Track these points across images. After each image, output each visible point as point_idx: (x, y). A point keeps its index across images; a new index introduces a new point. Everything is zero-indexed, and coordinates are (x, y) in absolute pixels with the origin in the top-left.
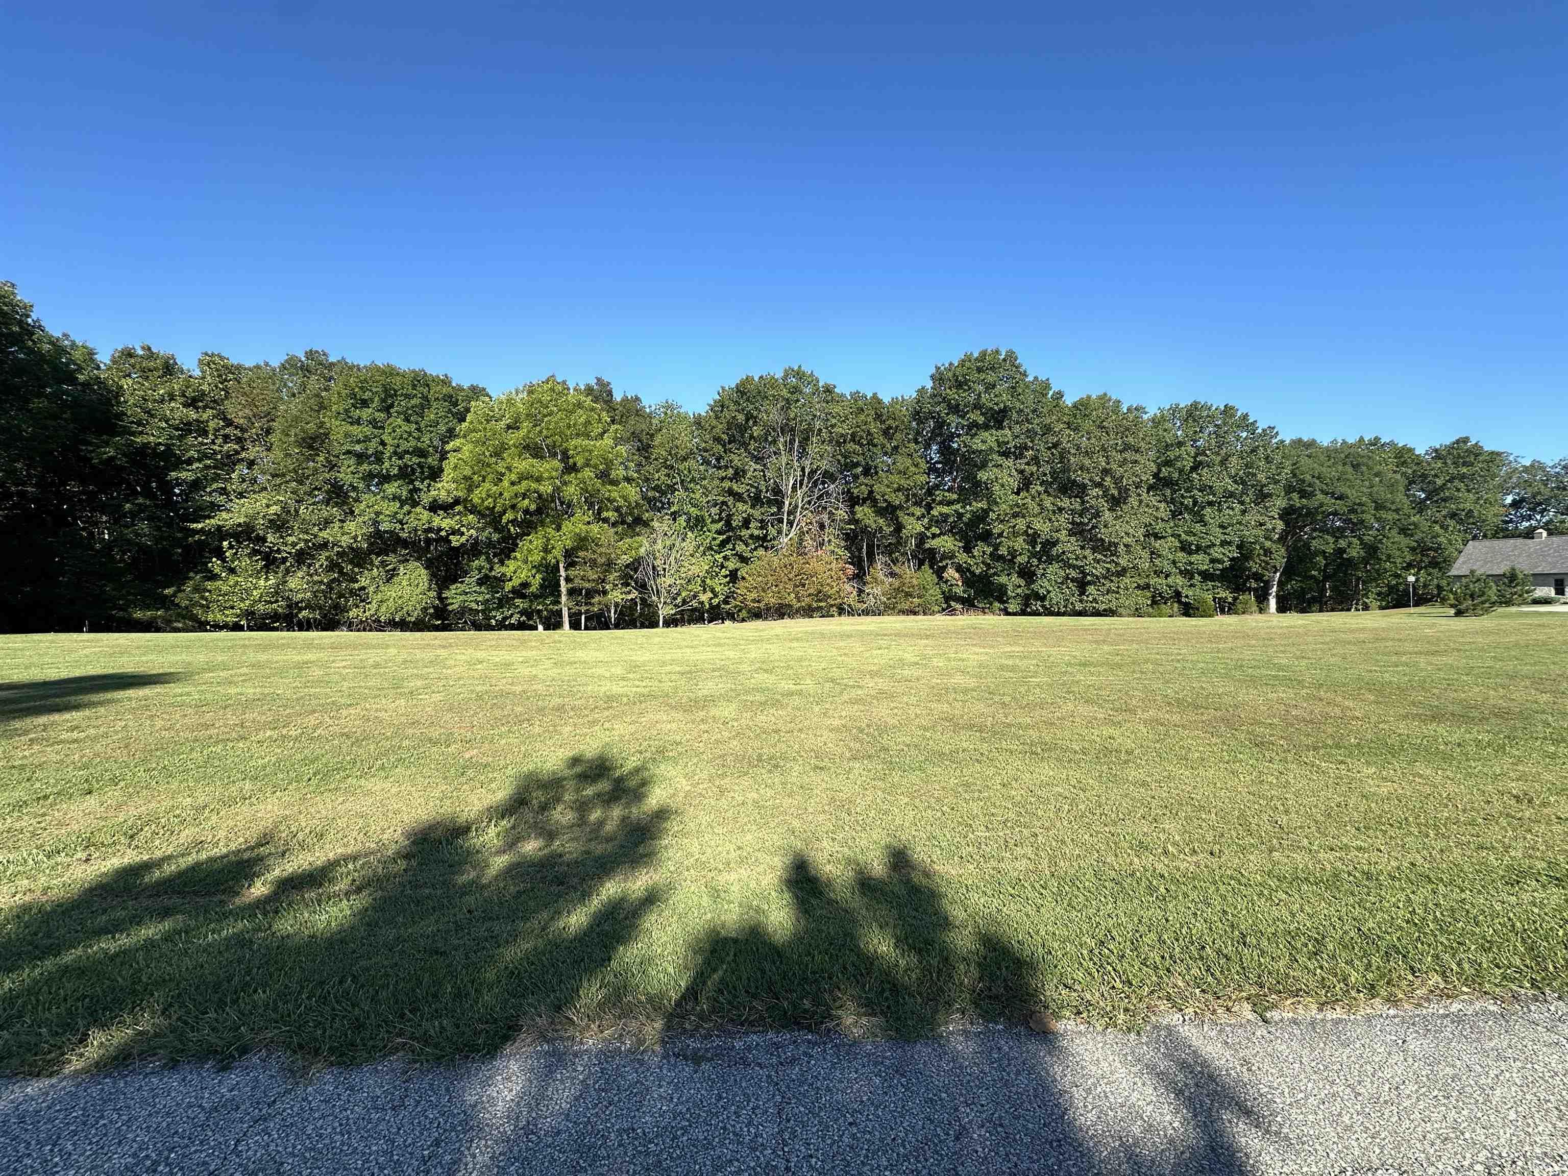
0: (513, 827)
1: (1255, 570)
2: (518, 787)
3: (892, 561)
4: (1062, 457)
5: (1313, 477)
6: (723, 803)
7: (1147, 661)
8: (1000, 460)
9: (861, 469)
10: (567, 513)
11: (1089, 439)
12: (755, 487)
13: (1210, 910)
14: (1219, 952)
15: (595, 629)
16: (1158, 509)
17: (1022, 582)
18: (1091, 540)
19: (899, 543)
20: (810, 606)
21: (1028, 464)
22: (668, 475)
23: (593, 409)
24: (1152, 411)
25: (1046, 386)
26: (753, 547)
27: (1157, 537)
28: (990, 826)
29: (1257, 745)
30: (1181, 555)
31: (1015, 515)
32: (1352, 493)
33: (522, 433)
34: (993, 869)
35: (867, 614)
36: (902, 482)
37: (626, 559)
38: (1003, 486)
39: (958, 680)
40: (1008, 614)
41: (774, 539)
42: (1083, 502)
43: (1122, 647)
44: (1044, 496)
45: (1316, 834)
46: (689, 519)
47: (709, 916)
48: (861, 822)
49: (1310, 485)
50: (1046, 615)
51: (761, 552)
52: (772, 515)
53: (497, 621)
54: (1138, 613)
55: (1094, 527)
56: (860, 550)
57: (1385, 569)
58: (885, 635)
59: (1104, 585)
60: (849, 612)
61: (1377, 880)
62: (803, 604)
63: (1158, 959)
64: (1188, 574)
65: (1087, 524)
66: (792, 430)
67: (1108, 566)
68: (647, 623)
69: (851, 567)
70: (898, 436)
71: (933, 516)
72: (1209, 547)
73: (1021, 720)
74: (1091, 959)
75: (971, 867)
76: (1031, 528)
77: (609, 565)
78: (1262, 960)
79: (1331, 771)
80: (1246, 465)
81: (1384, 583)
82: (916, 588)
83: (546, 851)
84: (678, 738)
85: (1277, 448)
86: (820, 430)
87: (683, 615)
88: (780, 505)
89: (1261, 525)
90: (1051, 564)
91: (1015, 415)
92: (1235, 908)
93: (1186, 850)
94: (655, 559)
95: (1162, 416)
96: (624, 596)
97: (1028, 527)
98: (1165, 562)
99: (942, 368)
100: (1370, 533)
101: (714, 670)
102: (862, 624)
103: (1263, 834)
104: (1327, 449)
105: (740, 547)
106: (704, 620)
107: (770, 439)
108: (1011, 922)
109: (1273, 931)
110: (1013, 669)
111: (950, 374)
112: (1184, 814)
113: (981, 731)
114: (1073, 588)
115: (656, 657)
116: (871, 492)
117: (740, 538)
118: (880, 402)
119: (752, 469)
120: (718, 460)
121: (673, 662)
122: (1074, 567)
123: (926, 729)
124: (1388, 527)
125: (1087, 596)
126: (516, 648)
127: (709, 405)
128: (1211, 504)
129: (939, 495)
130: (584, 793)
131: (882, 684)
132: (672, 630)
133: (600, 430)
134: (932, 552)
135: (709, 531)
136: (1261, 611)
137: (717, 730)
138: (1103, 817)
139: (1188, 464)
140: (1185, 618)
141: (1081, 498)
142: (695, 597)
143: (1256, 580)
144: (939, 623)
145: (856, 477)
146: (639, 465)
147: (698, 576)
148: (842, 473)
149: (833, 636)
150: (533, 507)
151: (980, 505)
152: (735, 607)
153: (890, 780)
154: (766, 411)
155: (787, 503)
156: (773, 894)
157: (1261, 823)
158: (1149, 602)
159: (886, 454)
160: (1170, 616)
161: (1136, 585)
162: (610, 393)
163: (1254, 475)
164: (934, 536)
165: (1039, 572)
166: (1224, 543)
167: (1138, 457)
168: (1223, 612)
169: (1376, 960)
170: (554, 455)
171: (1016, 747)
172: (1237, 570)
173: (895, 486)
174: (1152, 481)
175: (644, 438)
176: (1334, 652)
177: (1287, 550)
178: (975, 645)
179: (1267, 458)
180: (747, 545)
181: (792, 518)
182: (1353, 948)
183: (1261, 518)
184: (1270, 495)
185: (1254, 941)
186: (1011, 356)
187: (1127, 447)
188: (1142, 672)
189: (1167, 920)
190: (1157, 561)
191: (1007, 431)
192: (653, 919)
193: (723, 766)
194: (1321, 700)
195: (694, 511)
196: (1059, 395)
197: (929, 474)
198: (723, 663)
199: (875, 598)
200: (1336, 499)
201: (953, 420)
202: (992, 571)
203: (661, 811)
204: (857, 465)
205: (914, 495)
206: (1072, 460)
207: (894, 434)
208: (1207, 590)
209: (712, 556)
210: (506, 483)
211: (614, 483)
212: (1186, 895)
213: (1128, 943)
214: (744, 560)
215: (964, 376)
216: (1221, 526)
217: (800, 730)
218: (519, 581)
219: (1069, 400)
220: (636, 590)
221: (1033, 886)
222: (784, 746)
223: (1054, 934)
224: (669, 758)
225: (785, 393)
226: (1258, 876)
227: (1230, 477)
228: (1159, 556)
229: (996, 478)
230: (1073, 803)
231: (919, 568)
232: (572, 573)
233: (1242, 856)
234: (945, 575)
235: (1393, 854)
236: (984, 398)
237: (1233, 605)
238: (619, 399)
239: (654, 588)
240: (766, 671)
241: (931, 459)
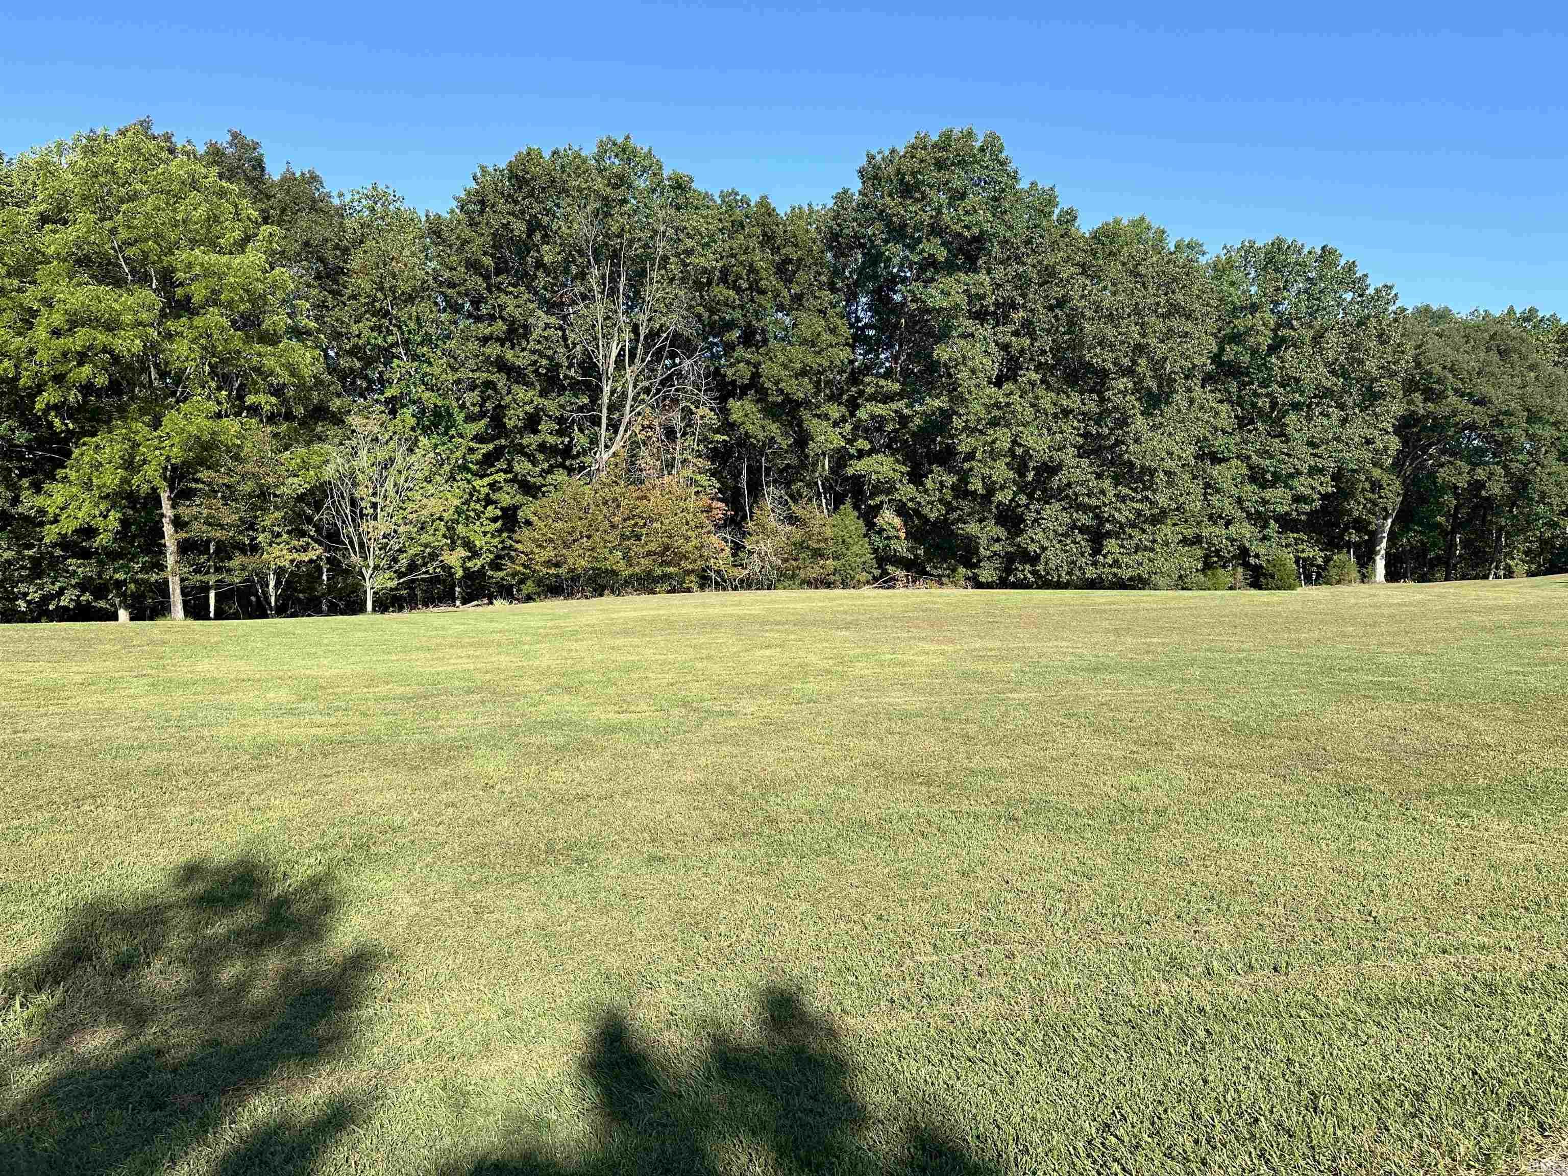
0: (62, 1006)
1: (1356, 514)
2: (70, 925)
3: (792, 497)
4: (1071, 323)
5: (1444, 368)
6: (481, 934)
7: (1192, 662)
8: (970, 325)
9: (737, 333)
10: (173, 394)
11: (1114, 294)
12: (548, 358)
13: (1269, 1060)
14: (1279, 1126)
15: (235, 617)
16: (1217, 413)
17: (1002, 532)
18: (1112, 463)
19: (803, 465)
20: (649, 573)
21: (1016, 334)
22: (377, 328)
23: (222, 193)
24: (1213, 252)
25: (1051, 202)
26: (546, 466)
27: (1216, 459)
28: (939, 944)
29: (1348, 793)
30: (1249, 488)
31: (994, 423)
32: (1497, 396)
33: (72, 233)
34: (943, 1017)
35: (749, 587)
36: (809, 359)
37: (295, 485)
38: (973, 371)
39: (897, 698)
40: (979, 585)
41: (584, 452)
42: (1102, 400)
43: (1155, 640)
44: (1041, 392)
45: (1424, 929)
46: (423, 412)
47: (448, 1141)
48: (727, 952)
49: (1439, 381)
50: (1039, 588)
51: (560, 476)
52: (581, 409)
53: (29, 603)
54: (1182, 583)
55: (1118, 443)
56: (736, 476)
57: (1537, 514)
58: (778, 623)
59: (1131, 537)
60: (717, 583)
61: (1502, 994)
62: (637, 570)
63: (1189, 1145)
64: (1259, 519)
65: (1107, 437)
66: (615, 255)
67: (1138, 506)
68: (342, 605)
69: (722, 505)
70: (801, 276)
71: (860, 420)
72: (1291, 476)
73: (993, 764)
74: (1089, 1156)
75: (907, 1016)
76: (1020, 445)
77: (263, 495)
78: (1339, 1133)
79: (1449, 829)
80: (1350, 346)
81: (1534, 535)
82: (831, 543)
83: (129, 1047)
84: (398, 818)
85: (1396, 320)
86: (665, 259)
87: (412, 589)
88: (595, 392)
89: (1368, 442)
90: (1047, 503)
91: (996, 250)
92: (1306, 1053)
93: (1240, 966)
94: (355, 485)
95: (1229, 260)
96: (295, 555)
97: (1014, 442)
98: (1227, 501)
99: (879, 158)
100: (1520, 457)
101: (469, 691)
102: (739, 604)
103: (1350, 932)
104: (1465, 325)
105: (522, 466)
106: (454, 600)
107: (574, 270)
108: (967, 1107)
109: (1357, 1086)
110: (981, 678)
111: (892, 170)
112: (1238, 909)
113: (929, 784)
114: (1083, 543)
115: (359, 668)
116: (756, 376)
117: (521, 450)
118: (770, 212)
119: (541, 324)
120: (476, 303)
121: (389, 677)
122: (1085, 508)
123: (839, 784)
124: (1543, 449)
125: (1105, 556)
126: (68, 656)
127: (456, 198)
128: (1296, 406)
129: (870, 383)
130: (209, 932)
131: (770, 707)
132: (392, 620)
133: (237, 235)
134: (857, 482)
135: (461, 436)
136: (1364, 578)
137: (472, 801)
138: (1118, 920)
139: (1265, 341)
140: (1253, 592)
141: (1100, 393)
142: (433, 556)
143: (1358, 530)
144: (869, 602)
145: (729, 348)
146: (322, 305)
147: (441, 519)
148: (705, 339)
149: (688, 626)
150: (102, 380)
151: (937, 403)
152: (514, 575)
153: (777, 873)
154: (566, 217)
155: (607, 389)
156: (566, 1090)
157: (1349, 916)
158: (1200, 566)
159: (781, 308)
160: (1231, 588)
161: (1180, 537)
162: (259, 165)
163: (1361, 362)
164: (861, 454)
165: (1030, 517)
166: (1314, 471)
167: (1189, 326)
168: (1308, 580)
169: (1494, 1118)
170: (144, 279)
171: (984, 809)
172: (1330, 513)
173: (798, 366)
174: (1210, 368)
175: (329, 255)
176: (1461, 643)
177: (1403, 483)
178: (923, 639)
179: (1380, 336)
180: (534, 463)
181: (616, 416)
182: (1465, 1102)
183: (1368, 432)
184: (1382, 395)
185: (1329, 1103)
186: (992, 146)
187: (1174, 310)
188: (1183, 681)
189: (1206, 1082)
190: (1214, 500)
191: (983, 277)
192: (340, 1157)
193: (484, 865)
194: (1440, 719)
195: (430, 399)
196: (1070, 217)
197: (853, 347)
198: (488, 676)
199: (763, 560)
200: (1475, 403)
201: (895, 251)
202: (955, 515)
203: (361, 956)
204: (730, 325)
205: (829, 383)
206: (1087, 327)
207: (794, 273)
208: (1287, 546)
209: (469, 482)
210: (41, 332)
211: (270, 339)
212: (1235, 1039)
213: (1147, 1124)
214: (529, 489)
215: (913, 174)
216: (1311, 444)
217: (626, 793)
218: (75, 524)
219: (1085, 226)
220: (320, 544)
221: (1005, 1043)
222: (596, 824)
223: (1034, 1119)
224: (378, 858)
225: (600, 184)
226: (1340, 1000)
227: (1327, 364)
228: (1218, 491)
229: (964, 357)
230: (1072, 898)
231: (836, 508)
232: (185, 511)
233: (1318, 970)
234: (879, 521)
235: (1526, 952)
236: (948, 215)
237: (1324, 569)
238: (276, 178)
239: (355, 540)
240: (568, 690)
241: (858, 320)
